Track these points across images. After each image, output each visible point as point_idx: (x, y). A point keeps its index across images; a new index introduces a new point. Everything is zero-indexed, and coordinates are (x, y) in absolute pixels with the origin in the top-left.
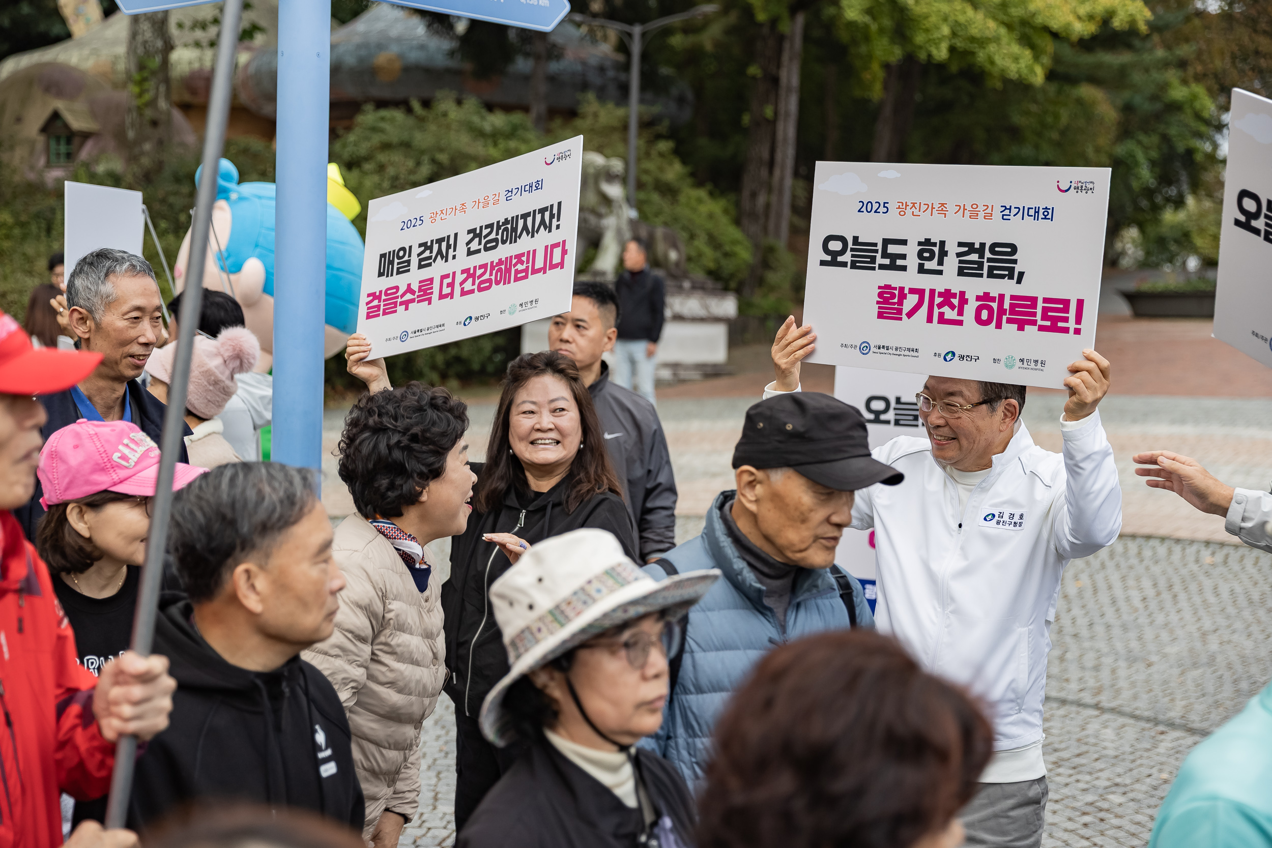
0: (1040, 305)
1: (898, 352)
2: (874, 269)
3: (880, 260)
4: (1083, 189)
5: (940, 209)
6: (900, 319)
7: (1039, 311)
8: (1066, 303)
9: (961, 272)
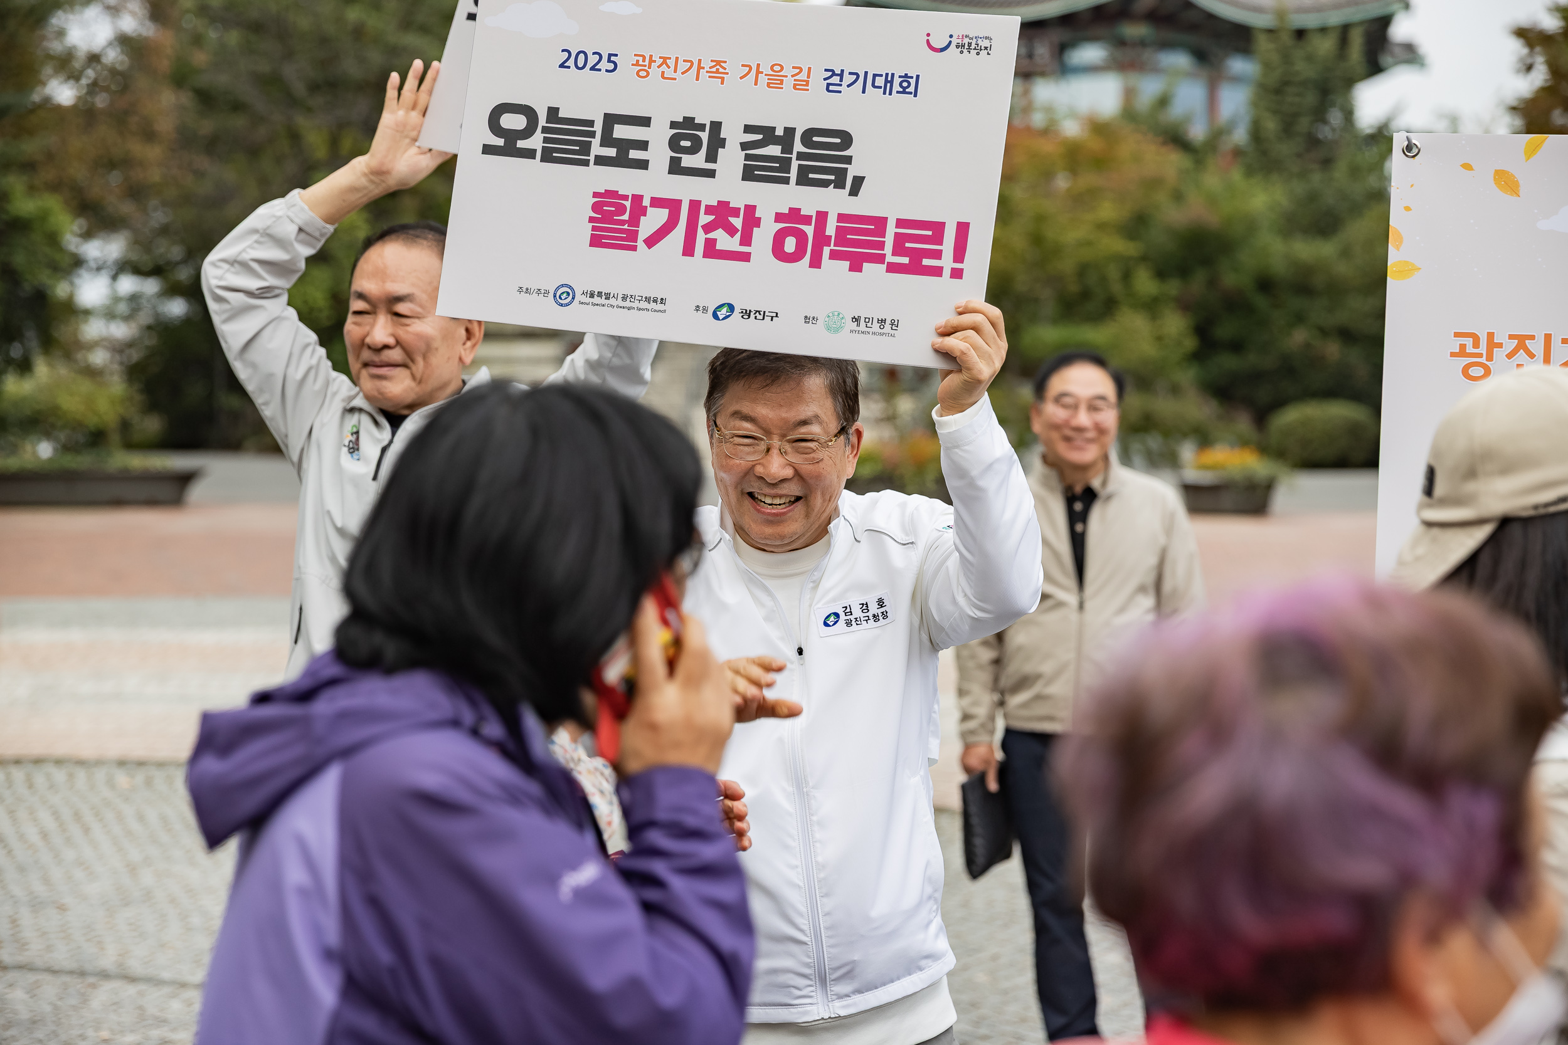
0: (891, 230)
1: (627, 304)
2: (586, 163)
3: (597, 149)
4: (973, 47)
5: (714, 70)
6: (634, 248)
7: (889, 240)
8: (938, 228)
9: (749, 174)
